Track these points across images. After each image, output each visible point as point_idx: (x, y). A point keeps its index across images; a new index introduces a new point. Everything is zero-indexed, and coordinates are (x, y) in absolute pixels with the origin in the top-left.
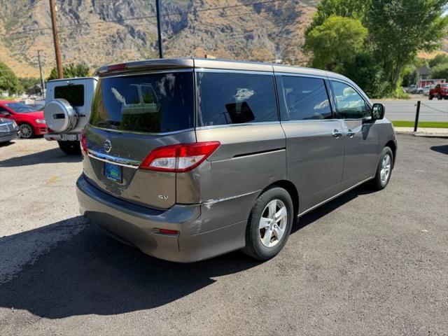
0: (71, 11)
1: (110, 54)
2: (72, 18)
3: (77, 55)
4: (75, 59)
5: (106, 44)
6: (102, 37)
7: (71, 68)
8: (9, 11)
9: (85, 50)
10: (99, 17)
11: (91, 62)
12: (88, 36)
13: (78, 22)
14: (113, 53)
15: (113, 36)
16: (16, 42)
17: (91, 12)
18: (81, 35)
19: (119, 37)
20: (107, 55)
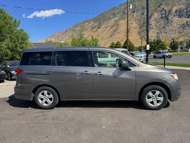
0: (165, 17)
1: (181, 32)
2: (165, 20)
3: (165, 35)
4: (164, 37)
5: (180, 28)
6: (178, 26)
7: (154, 41)
8: (142, 22)
9: (169, 32)
10: (178, 17)
11: (171, 37)
12: (171, 26)
13: (168, 21)
14: (183, 32)
15: (184, 25)
16: (142, 33)
17: (174, 16)
18: (168, 26)
19: (187, 24)
20: (179, 33)
